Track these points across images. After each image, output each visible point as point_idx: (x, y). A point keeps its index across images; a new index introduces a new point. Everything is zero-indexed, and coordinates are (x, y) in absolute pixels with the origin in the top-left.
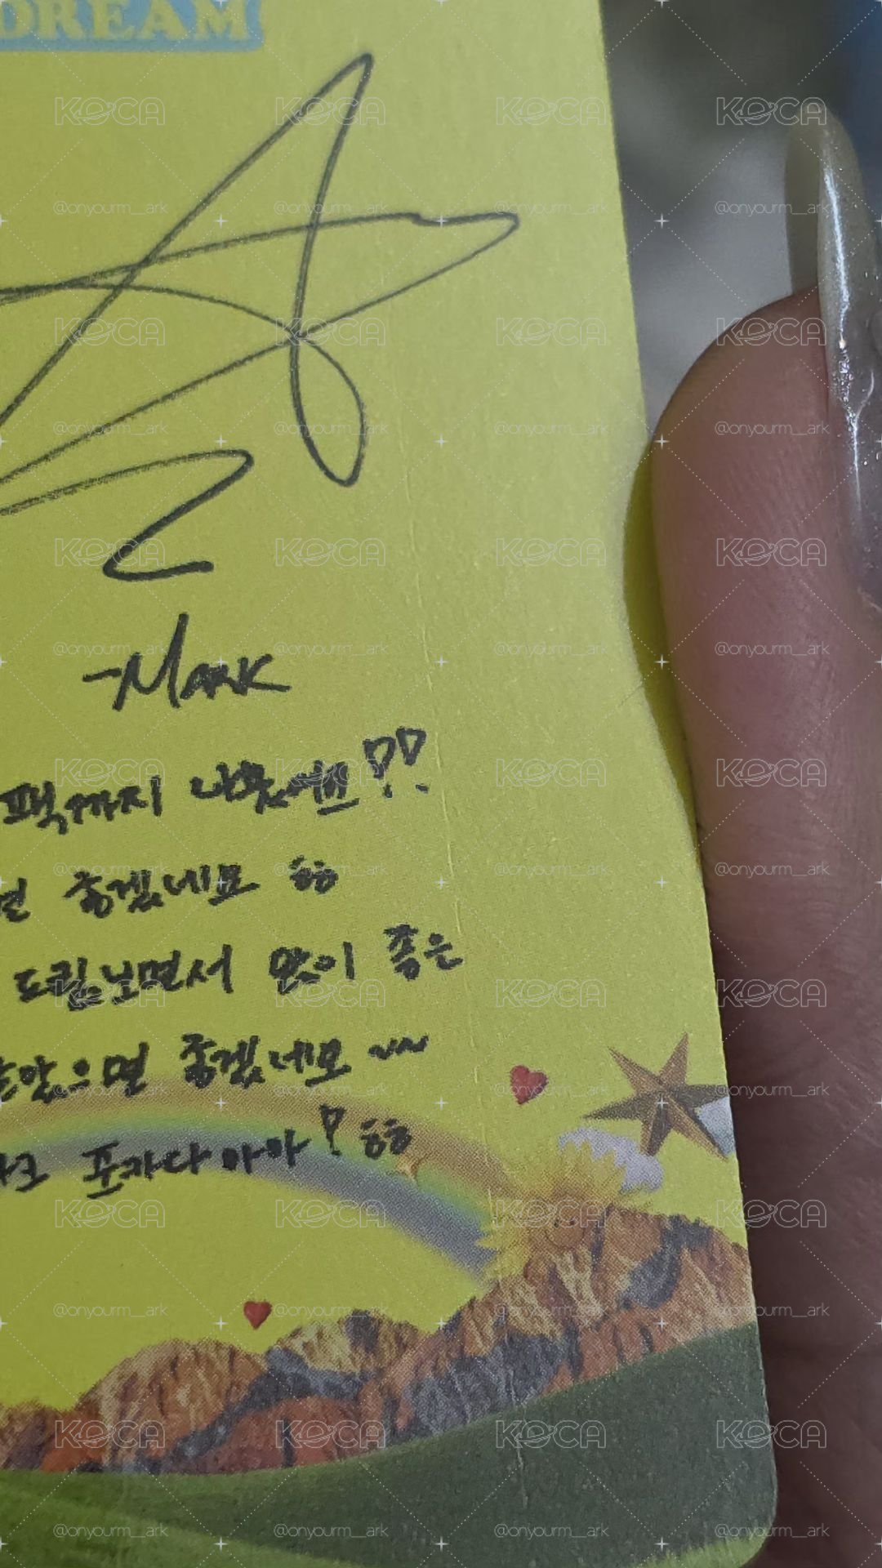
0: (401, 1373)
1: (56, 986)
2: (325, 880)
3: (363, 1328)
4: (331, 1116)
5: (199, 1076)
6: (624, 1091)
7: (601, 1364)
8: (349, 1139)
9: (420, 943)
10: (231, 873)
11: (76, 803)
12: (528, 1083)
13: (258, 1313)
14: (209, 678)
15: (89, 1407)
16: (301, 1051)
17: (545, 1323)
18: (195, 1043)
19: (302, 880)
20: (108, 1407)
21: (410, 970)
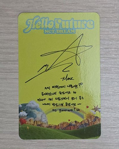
0: (78, 125)
1: (58, 99)
2: (75, 93)
3: (76, 122)
4: (75, 108)
5: (66, 105)
6: (94, 108)
7: (91, 125)
8: (76, 110)
9: (81, 97)
10: (69, 92)
11: (60, 87)
12: (87, 107)
13: (69, 120)
14: (69, 79)
15: (59, 125)
16: (73, 104)
17: (87, 122)
18: (66, 103)
19: (74, 93)
20: (60, 126)
21: (80, 99)
